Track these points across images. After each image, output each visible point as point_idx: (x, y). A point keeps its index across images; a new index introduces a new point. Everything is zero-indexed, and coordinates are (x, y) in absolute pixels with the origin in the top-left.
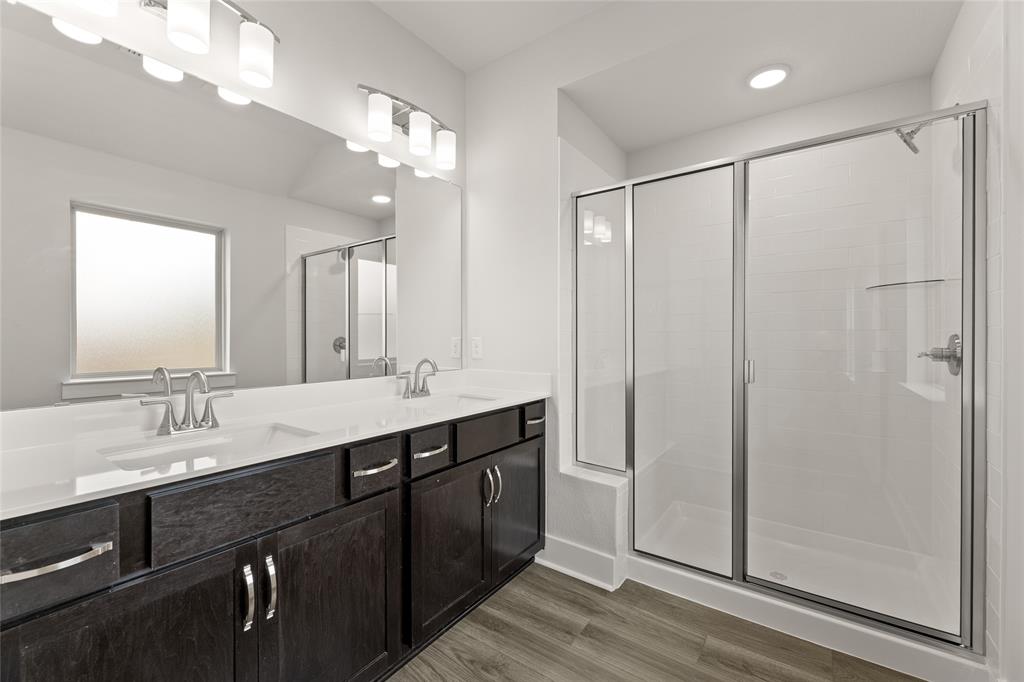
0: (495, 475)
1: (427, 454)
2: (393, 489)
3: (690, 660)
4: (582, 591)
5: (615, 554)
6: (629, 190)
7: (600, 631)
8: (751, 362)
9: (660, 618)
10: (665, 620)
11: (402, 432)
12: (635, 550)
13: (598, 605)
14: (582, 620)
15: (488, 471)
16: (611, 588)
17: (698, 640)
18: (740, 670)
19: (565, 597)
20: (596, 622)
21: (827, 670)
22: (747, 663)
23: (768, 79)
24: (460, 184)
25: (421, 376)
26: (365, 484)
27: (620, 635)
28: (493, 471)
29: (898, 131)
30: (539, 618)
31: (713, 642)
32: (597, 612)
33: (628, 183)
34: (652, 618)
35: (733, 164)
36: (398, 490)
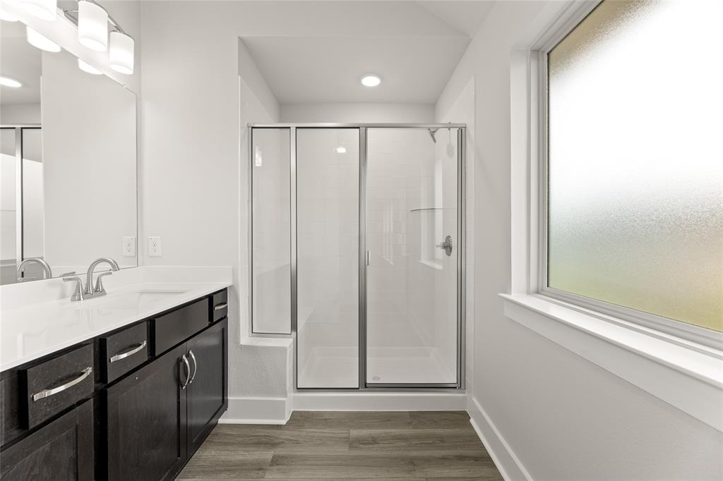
0: (191, 360)
1: (125, 355)
2: (87, 400)
3: (343, 450)
4: (263, 432)
5: (286, 396)
6: (293, 130)
7: (283, 457)
8: (370, 253)
9: (320, 431)
10: (324, 431)
11: (95, 338)
12: (298, 389)
13: (276, 438)
14: (268, 455)
15: (184, 357)
16: (283, 422)
17: (345, 435)
18: (371, 444)
19: (251, 442)
20: (280, 451)
21: (410, 423)
22: (373, 437)
23: (371, 81)
24: (135, 90)
25: (95, 276)
26: (49, 406)
27: (298, 453)
28: (188, 356)
29: (429, 129)
30: (232, 468)
31: (354, 433)
32: (280, 443)
33: (293, 126)
34: (316, 432)
35: (359, 128)
36: (92, 400)
